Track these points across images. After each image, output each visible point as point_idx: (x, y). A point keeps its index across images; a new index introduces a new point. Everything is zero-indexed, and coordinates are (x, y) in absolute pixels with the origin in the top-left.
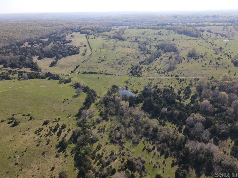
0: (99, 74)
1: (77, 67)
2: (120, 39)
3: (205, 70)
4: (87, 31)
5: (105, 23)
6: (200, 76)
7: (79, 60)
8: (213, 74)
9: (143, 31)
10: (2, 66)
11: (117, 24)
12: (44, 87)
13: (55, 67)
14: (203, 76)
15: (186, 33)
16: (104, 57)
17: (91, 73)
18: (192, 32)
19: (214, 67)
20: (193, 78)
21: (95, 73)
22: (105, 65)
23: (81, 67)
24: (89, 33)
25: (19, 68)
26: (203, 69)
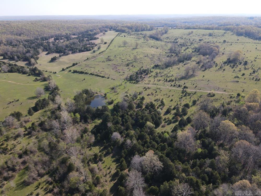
0: (90, 74)
1: (74, 65)
2: (155, 39)
3: (236, 83)
4: (123, 29)
5: (156, 23)
6: (220, 91)
7: (83, 58)
8: (244, 90)
9: (190, 30)
10: (2, 57)
11: (170, 25)
12: (13, 82)
13: (53, 63)
14: (225, 91)
15: (249, 35)
16: (115, 56)
17: (82, 73)
18: (258, 33)
19: (255, 79)
20: (207, 93)
21: (86, 73)
22: (108, 65)
23: (79, 65)
24: (125, 31)
25: (15, 61)
26: (233, 81)
